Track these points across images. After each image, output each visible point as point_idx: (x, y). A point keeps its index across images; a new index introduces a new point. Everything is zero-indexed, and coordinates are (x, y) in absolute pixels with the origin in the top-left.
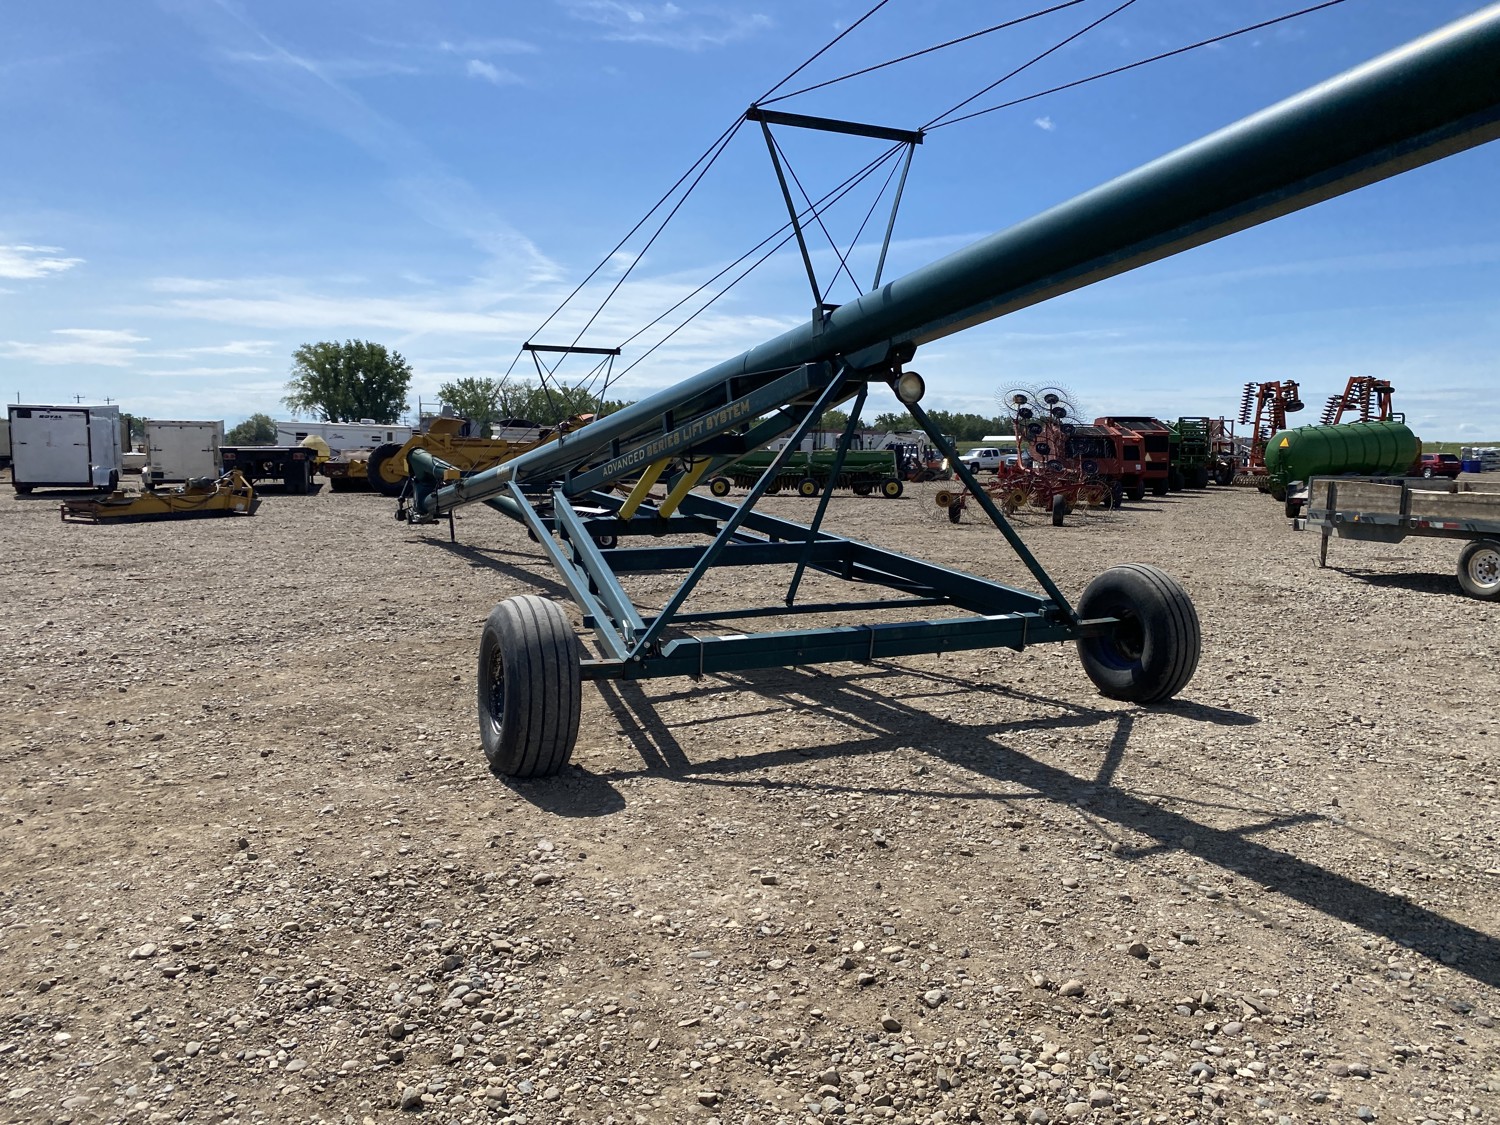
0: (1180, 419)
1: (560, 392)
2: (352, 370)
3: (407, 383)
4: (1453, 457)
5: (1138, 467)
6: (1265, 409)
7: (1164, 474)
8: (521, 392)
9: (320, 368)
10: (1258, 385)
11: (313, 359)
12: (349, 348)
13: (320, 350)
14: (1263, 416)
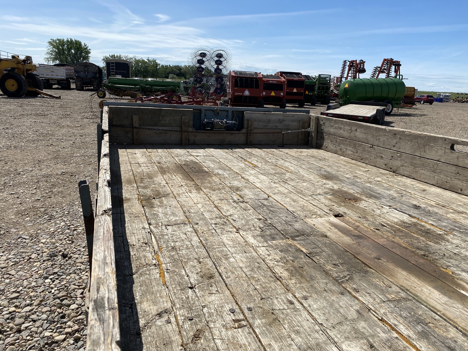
0: (319, 75)
1: (147, 61)
2: (69, 49)
3: (89, 55)
4: (432, 96)
5: (282, 94)
6: (350, 72)
7: (302, 98)
8: (132, 60)
9: (58, 48)
10: (348, 61)
11: (55, 44)
12: (68, 41)
13: (58, 41)
14: (350, 75)
